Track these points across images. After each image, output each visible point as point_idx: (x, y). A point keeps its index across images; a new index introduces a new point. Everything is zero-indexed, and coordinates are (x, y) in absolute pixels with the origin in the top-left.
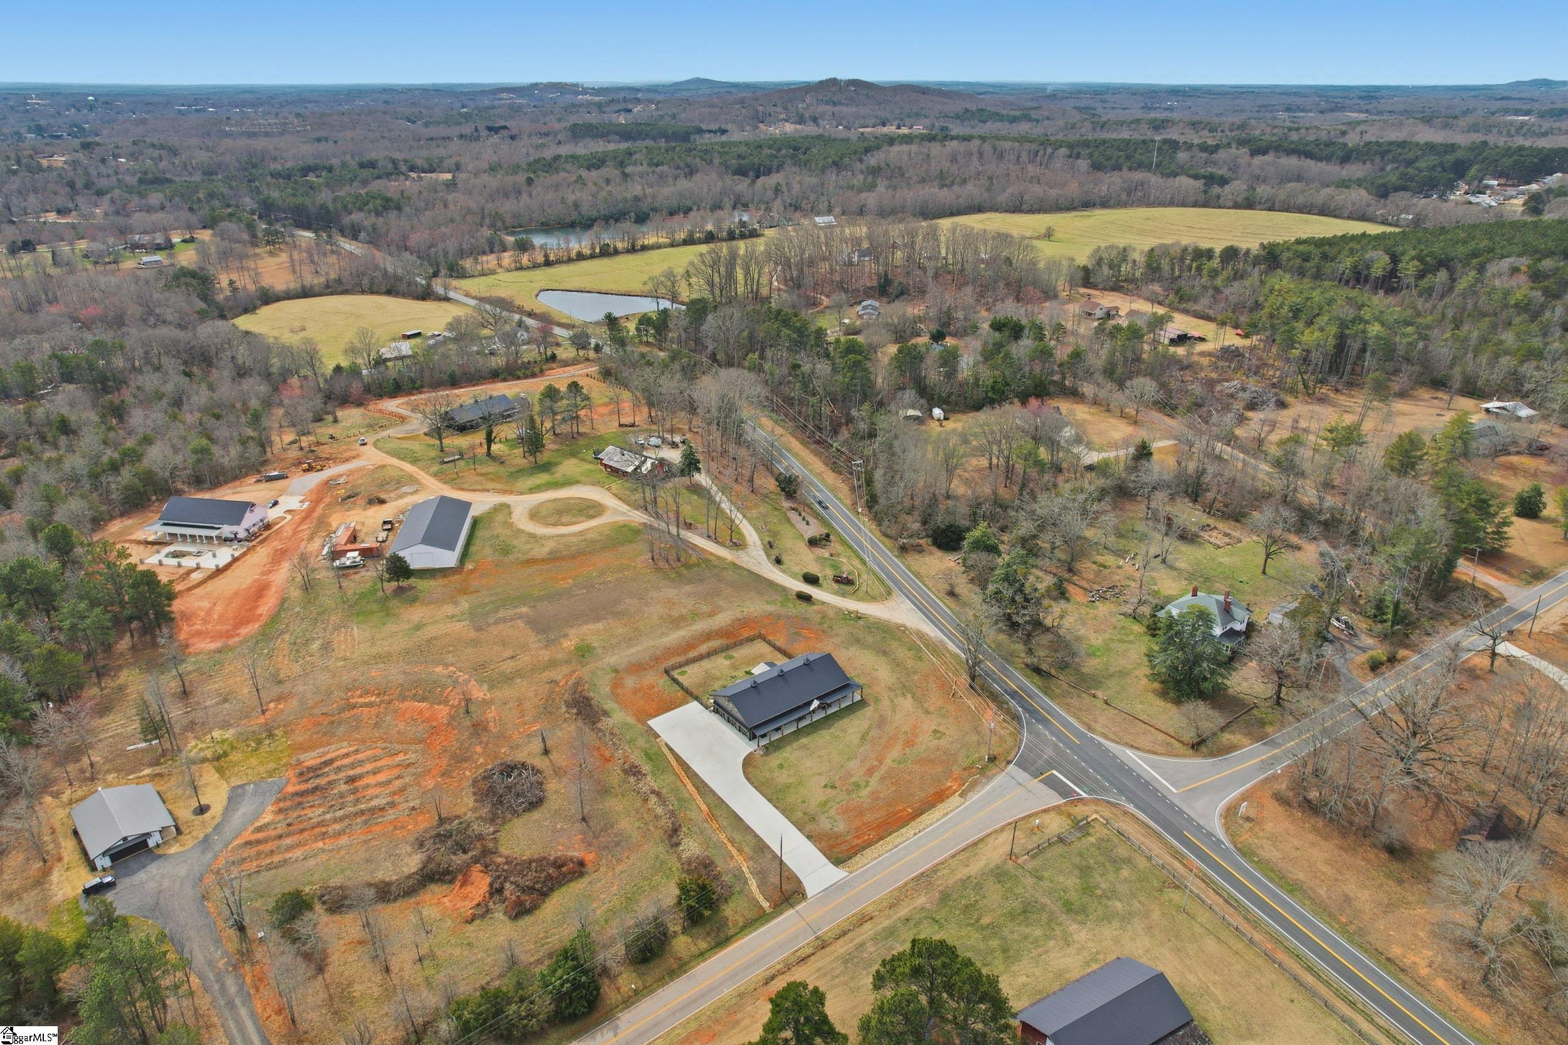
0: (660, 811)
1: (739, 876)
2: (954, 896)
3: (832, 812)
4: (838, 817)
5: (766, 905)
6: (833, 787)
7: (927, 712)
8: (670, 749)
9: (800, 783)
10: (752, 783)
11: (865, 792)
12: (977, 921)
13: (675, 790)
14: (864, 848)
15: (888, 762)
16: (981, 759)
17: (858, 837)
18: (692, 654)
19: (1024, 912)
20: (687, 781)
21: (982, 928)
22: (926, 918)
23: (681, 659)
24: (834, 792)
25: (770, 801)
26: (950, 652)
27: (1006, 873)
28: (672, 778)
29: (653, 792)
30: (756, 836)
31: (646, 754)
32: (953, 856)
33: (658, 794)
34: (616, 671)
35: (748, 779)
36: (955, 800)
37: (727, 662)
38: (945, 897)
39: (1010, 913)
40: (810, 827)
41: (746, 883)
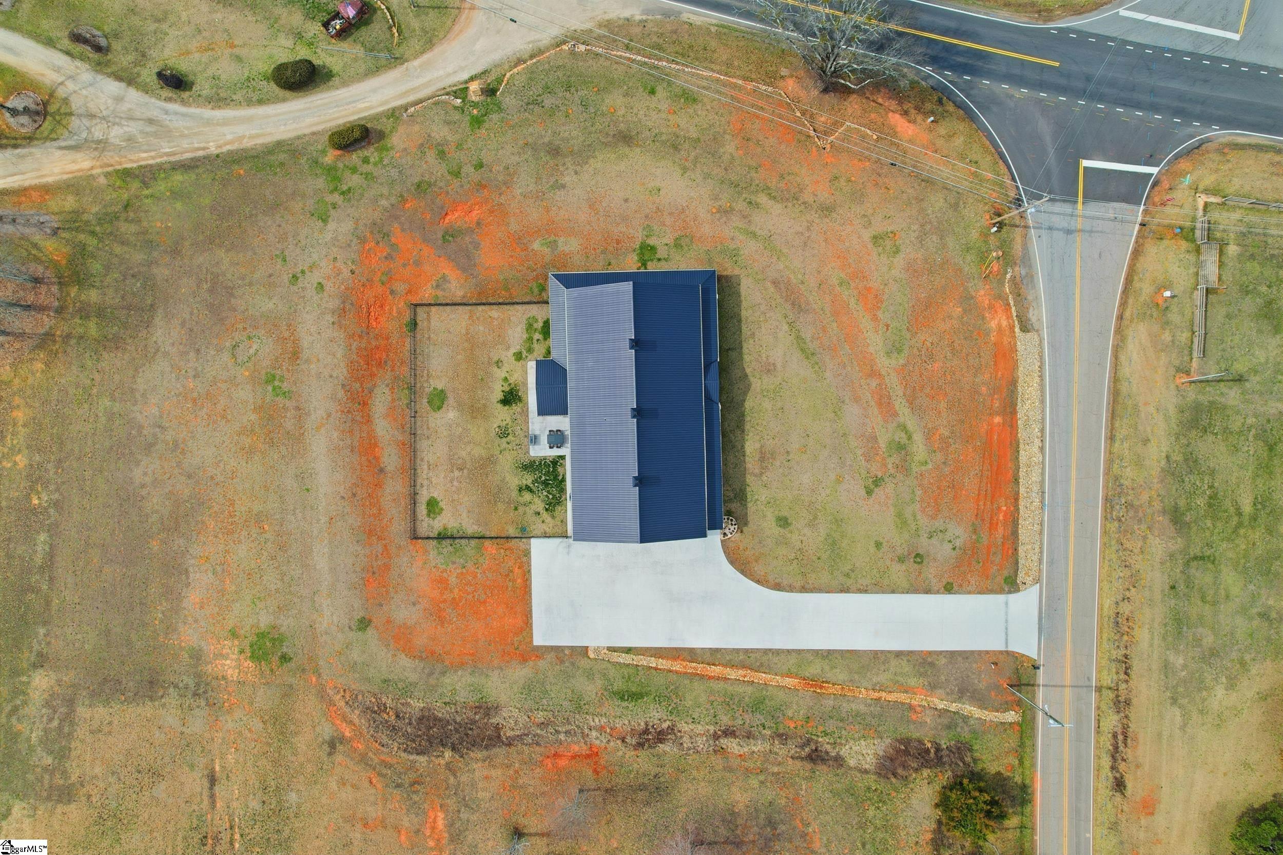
0: (758, 747)
1: (952, 720)
2: (1182, 503)
3: (923, 521)
4: (939, 524)
5: (1011, 716)
6: (877, 482)
7: (827, 210)
8: (628, 650)
9: (838, 522)
10: (791, 589)
11: (919, 448)
12: (1239, 514)
13: (729, 701)
14: (1015, 534)
15: (885, 363)
16: (985, 235)
17: (993, 526)
18: (391, 459)
19: (1271, 448)
20: (716, 670)
21: (1254, 518)
22: (1187, 564)
23: (394, 487)
24: (889, 487)
25: (845, 590)
26: (705, 30)
27: (1197, 408)
28: (699, 687)
29: (716, 737)
30: (899, 654)
31: (622, 696)
32: (1111, 438)
33: (729, 733)
34: (364, 624)
35: (778, 587)
36: (1024, 343)
37: (450, 414)
38: (1177, 517)
39: (1259, 466)
40: (930, 572)
41: (966, 719)
